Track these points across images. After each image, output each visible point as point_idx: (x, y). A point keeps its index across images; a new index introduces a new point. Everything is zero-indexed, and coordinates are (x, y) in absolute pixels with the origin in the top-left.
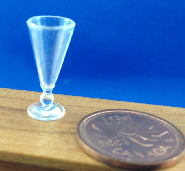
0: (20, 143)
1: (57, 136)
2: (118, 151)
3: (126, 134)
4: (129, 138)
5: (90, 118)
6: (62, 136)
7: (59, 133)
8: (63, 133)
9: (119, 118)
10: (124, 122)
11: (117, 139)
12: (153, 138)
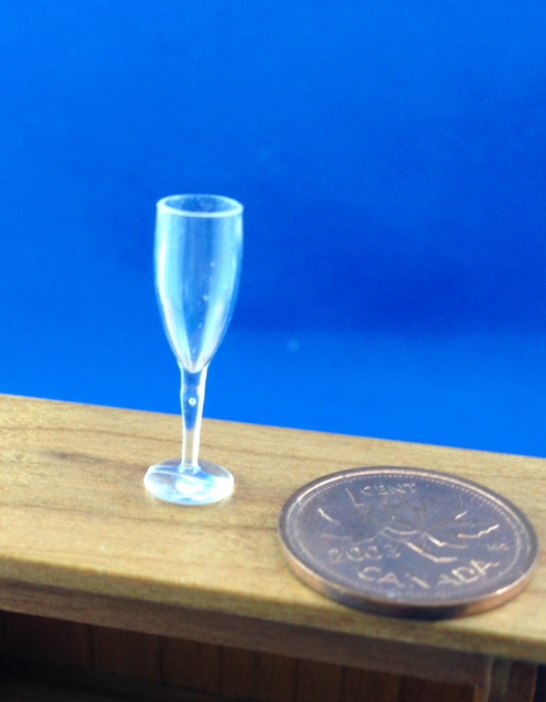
0: (144, 554)
1: (232, 535)
2: (370, 574)
3: (396, 532)
4: (402, 541)
5: (315, 491)
6: (243, 536)
7: (237, 527)
8: (247, 528)
9: (387, 490)
10: (397, 502)
11: (374, 543)
12: (461, 542)
